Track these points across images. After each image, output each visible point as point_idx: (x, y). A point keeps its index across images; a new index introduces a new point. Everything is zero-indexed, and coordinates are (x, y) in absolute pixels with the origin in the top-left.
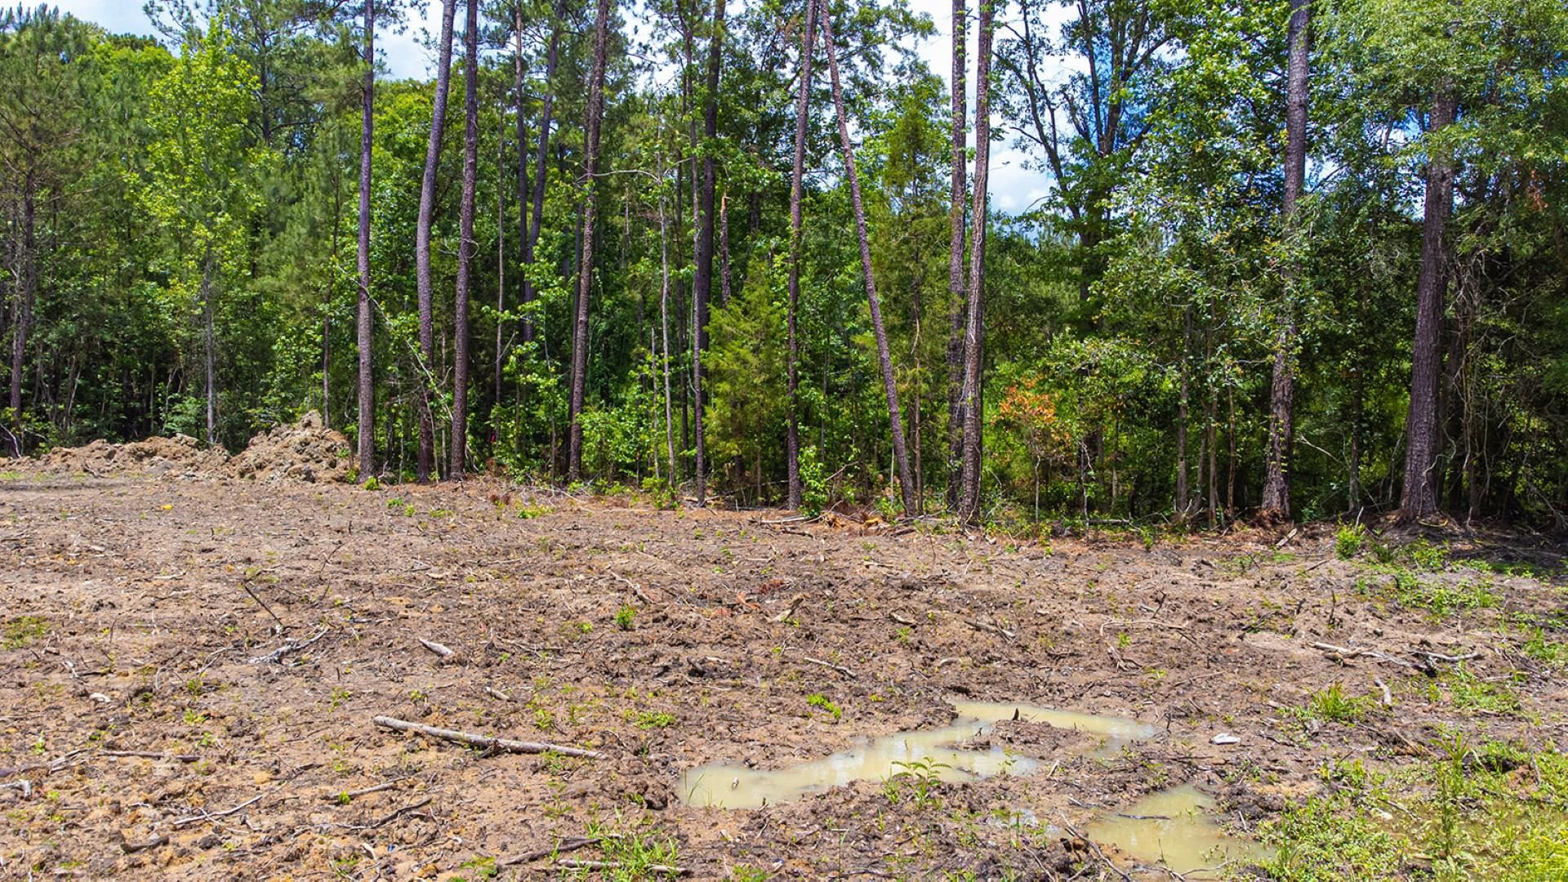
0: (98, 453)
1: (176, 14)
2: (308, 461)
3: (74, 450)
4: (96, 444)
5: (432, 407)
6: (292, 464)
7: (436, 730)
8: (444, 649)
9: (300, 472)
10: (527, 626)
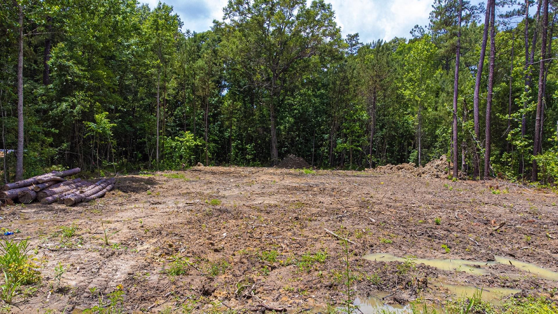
0: (388, 168)
1: (419, 31)
2: (438, 171)
3: (382, 167)
4: (388, 165)
5: (478, 154)
6: (433, 172)
7: (333, 233)
8: (374, 221)
9: (434, 175)
10: (408, 219)
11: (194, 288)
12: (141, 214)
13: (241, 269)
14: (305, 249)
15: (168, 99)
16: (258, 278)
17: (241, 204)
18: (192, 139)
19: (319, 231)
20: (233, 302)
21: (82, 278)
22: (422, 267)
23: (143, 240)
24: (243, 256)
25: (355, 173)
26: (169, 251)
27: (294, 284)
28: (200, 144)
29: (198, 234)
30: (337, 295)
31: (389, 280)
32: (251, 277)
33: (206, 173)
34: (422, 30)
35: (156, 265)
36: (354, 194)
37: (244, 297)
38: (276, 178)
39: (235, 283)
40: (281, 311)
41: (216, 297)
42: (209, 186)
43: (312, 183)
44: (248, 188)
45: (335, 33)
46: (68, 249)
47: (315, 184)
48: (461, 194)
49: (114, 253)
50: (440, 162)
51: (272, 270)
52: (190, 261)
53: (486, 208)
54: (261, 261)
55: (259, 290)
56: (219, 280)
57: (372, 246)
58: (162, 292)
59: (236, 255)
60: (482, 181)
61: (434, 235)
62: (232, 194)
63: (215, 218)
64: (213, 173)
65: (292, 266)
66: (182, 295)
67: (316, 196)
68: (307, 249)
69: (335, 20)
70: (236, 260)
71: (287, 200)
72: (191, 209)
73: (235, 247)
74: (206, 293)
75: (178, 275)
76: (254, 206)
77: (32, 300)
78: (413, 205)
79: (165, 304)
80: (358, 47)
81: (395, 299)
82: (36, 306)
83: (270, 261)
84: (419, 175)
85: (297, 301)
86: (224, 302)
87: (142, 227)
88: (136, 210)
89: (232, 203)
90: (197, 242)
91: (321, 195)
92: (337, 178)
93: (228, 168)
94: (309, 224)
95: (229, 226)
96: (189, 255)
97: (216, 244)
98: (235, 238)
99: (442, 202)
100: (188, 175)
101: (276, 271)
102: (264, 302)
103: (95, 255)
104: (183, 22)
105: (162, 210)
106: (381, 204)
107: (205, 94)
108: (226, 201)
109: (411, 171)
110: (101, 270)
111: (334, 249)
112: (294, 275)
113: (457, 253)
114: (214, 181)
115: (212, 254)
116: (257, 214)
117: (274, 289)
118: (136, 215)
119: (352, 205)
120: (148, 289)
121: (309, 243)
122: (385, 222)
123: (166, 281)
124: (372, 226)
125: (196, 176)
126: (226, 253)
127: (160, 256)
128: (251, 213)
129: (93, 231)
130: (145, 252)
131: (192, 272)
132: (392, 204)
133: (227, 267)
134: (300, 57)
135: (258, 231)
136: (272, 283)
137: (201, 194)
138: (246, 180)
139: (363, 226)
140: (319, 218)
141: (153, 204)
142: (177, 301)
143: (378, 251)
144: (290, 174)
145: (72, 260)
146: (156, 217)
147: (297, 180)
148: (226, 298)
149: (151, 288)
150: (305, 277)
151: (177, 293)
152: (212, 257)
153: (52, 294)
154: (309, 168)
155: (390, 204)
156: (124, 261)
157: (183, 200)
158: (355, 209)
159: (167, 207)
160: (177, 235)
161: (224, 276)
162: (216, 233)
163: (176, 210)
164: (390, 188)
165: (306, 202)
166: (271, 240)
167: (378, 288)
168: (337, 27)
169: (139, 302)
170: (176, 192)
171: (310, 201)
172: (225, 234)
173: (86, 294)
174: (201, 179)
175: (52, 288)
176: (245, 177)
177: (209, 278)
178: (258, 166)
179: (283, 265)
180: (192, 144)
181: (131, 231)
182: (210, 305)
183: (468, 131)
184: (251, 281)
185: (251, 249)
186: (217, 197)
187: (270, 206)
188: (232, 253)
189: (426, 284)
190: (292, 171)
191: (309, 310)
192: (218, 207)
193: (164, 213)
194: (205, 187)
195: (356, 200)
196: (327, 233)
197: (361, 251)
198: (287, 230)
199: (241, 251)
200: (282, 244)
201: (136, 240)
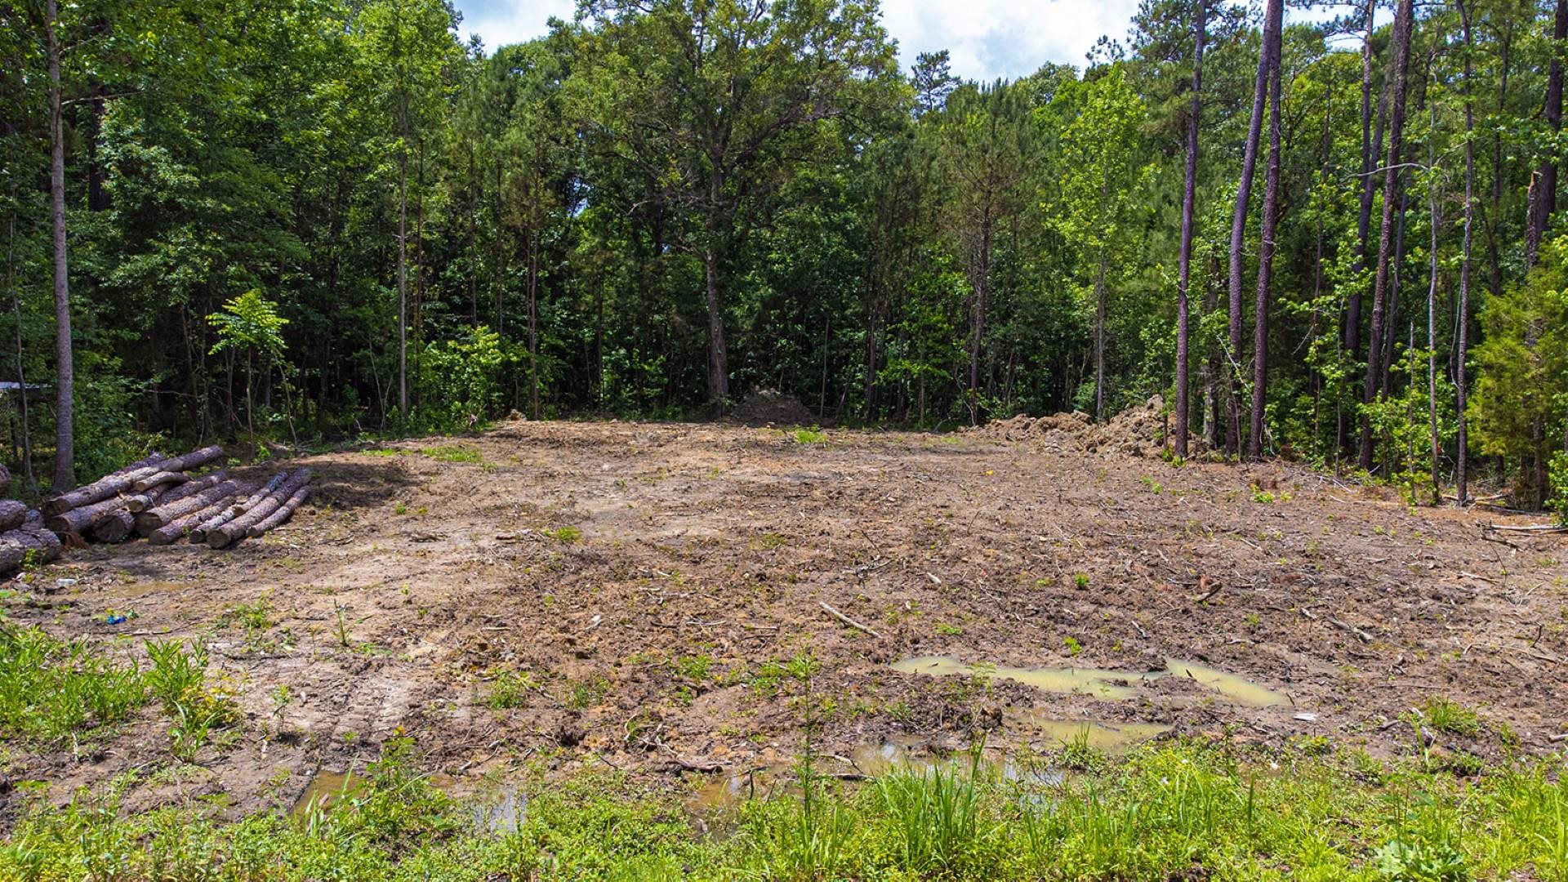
0: (1018, 425)
1: (1109, 53)
2: (1140, 439)
3: (1003, 422)
4: (1018, 417)
5: (1236, 395)
6: (1125, 441)
7: (837, 613)
8: (937, 580)
9: (1129, 448)
10: (1016, 577)
11: (543, 732)
12: (398, 568)
13: (634, 694)
14: (770, 649)
15: (427, 237)
16: (670, 712)
17: (632, 538)
18: (494, 347)
19: (808, 607)
20: (621, 757)
21: (319, 715)
22: (1008, 686)
23: (418, 632)
24: (639, 667)
25: (932, 440)
26: (480, 657)
27: (740, 721)
28: (515, 359)
29: (538, 619)
30: (822, 741)
31: (928, 713)
32: (655, 710)
33: (535, 442)
34: (1117, 52)
35: (458, 688)
36: (912, 507)
37: (642, 747)
38: (721, 460)
39: (622, 721)
40: (710, 772)
41: (587, 748)
42: (548, 486)
43: (812, 473)
44: (648, 491)
45: (882, 58)
46: (267, 655)
47: (820, 478)
48: (1178, 503)
49: (370, 663)
50: (1147, 415)
51: (698, 695)
52: (527, 680)
53: (1212, 544)
54: (676, 676)
55: (671, 734)
56: (591, 717)
57: (915, 641)
58: (481, 740)
59: (623, 663)
60: (1244, 467)
61: (1059, 615)
62: (606, 508)
63: (573, 578)
64: (555, 443)
65: (739, 687)
66: (522, 745)
67: (817, 514)
68: (775, 651)
69: (881, 23)
70: (623, 676)
71: (744, 525)
72: (512, 554)
73: (621, 648)
74: (569, 741)
75: (507, 707)
76: (662, 544)
77: (234, 756)
78: (1042, 538)
79: (490, 762)
80: (947, 89)
81: (931, 748)
82: (246, 766)
83: (694, 677)
84: (1092, 448)
85: (743, 754)
86: (605, 757)
87: (409, 602)
88: (382, 558)
89: (609, 533)
90: (538, 636)
91: (829, 511)
92: (880, 457)
93: (592, 426)
94: (789, 589)
95: (604, 599)
96: (523, 666)
97: (579, 642)
98: (621, 628)
99: (1119, 527)
100: (488, 450)
101: (707, 697)
102: (679, 755)
103: (330, 667)
104: (460, 13)
105: (443, 556)
106: (969, 534)
107: (529, 222)
108: (593, 528)
109: (1076, 433)
110: (350, 699)
111: (834, 649)
112: (743, 706)
113: (1092, 656)
114: (559, 468)
115: (572, 663)
116: (669, 564)
117: (700, 733)
118: (385, 573)
119: (897, 539)
120: (453, 734)
121: (780, 637)
122: (961, 584)
123: (486, 720)
124: (932, 593)
125: (511, 453)
126: (602, 661)
127: (463, 668)
128: (654, 562)
129: (303, 614)
130: (428, 661)
131: (533, 702)
132: (993, 536)
133: (605, 691)
134: (786, 123)
135: (672, 608)
136: (698, 720)
137: (531, 510)
138: (641, 466)
139: (909, 595)
140: (815, 575)
141: (417, 540)
142: (513, 756)
143: (927, 652)
144: (758, 444)
145: (284, 678)
146: (435, 577)
147: (774, 466)
148: (607, 750)
149: (458, 733)
150: (764, 709)
151: (511, 741)
152: (573, 669)
153: (269, 744)
154: (810, 424)
155: (989, 535)
156: (391, 681)
157: (488, 529)
158: (902, 551)
159: (453, 547)
160: (490, 620)
161: (600, 709)
162: (578, 615)
163: (477, 557)
164: (1006, 486)
165: (789, 532)
166: (700, 630)
167: (905, 729)
168: (886, 41)
169: (441, 759)
170: (465, 503)
171: (800, 530)
172: (597, 619)
173: (334, 745)
174: (526, 462)
175: (267, 733)
176: (640, 458)
177: (571, 714)
178: (674, 418)
179: (721, 686)
180: (494, 359)
181: (386, 611)
182: (577, 764)
183: (1215, 338)
184: (656, 717)
185: (655, 651)
186: (571, 517)
187: (701, 543)
188: (614, 660)
189: (999, 720)
190: (764, 434)
191: (764, 768)
192: (576, 548)
193: (450, 564)
194: (539, 489)
195: (910, 524)
196: (823, 613)
197: (890, 653)
198: (737, 606)
199: (634, 656)
200: (723, 641)
201: (403, 634)
